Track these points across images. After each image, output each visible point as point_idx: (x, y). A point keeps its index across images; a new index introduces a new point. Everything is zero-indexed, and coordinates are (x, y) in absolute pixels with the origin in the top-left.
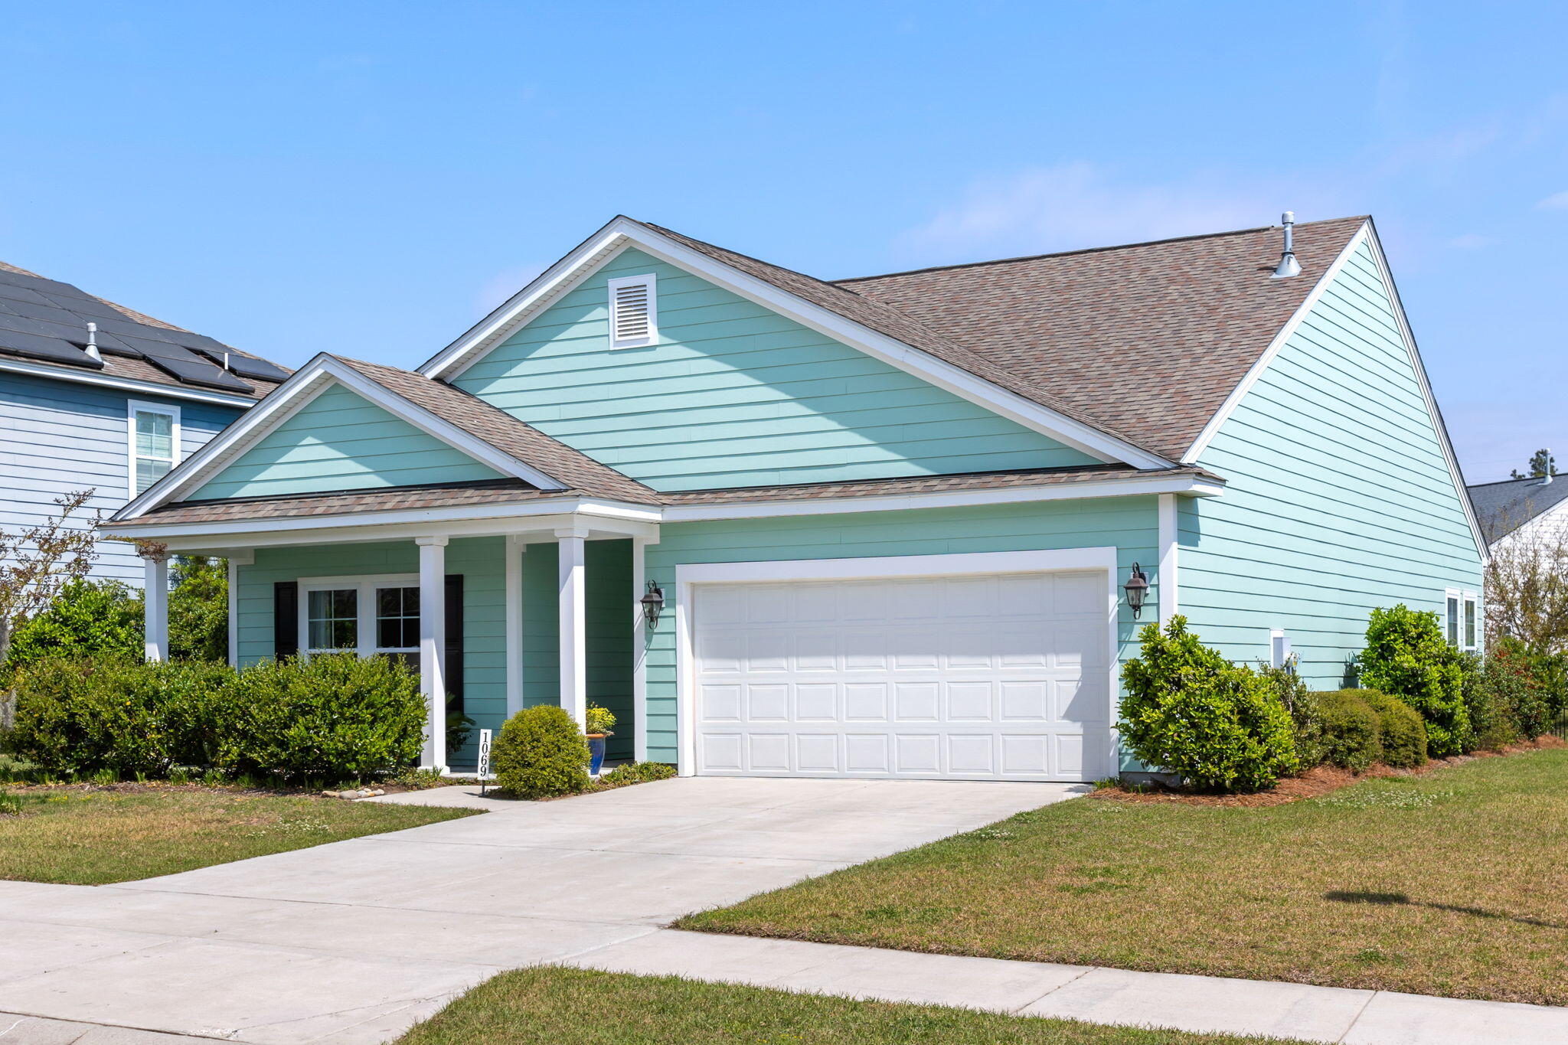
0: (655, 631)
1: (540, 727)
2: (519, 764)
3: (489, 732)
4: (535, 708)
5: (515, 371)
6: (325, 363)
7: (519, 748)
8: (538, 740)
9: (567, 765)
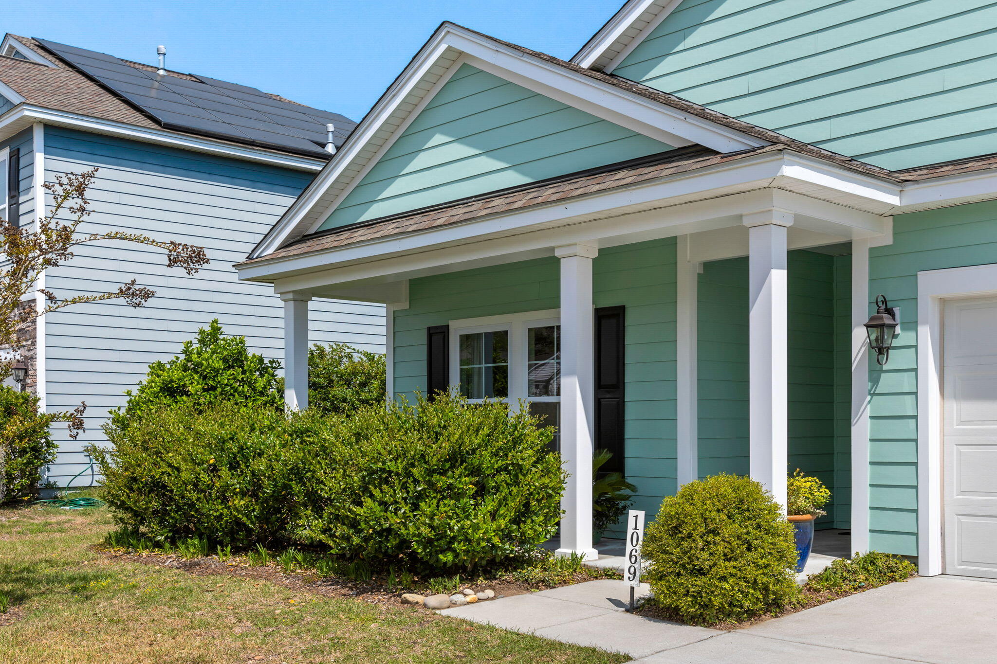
0: (885, 367)
1: (718, 511)
2: (685, 568)
3: (641, 514)
4: (712, 481)
5: (690, 41)
6: (450, 34)
7: (685, 544)
8: (715, 532)
9: (763, 574)
